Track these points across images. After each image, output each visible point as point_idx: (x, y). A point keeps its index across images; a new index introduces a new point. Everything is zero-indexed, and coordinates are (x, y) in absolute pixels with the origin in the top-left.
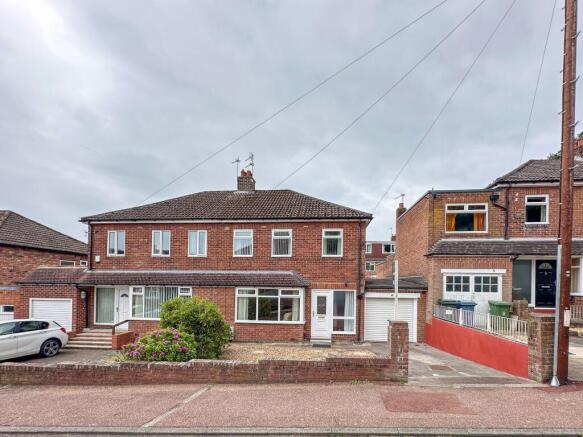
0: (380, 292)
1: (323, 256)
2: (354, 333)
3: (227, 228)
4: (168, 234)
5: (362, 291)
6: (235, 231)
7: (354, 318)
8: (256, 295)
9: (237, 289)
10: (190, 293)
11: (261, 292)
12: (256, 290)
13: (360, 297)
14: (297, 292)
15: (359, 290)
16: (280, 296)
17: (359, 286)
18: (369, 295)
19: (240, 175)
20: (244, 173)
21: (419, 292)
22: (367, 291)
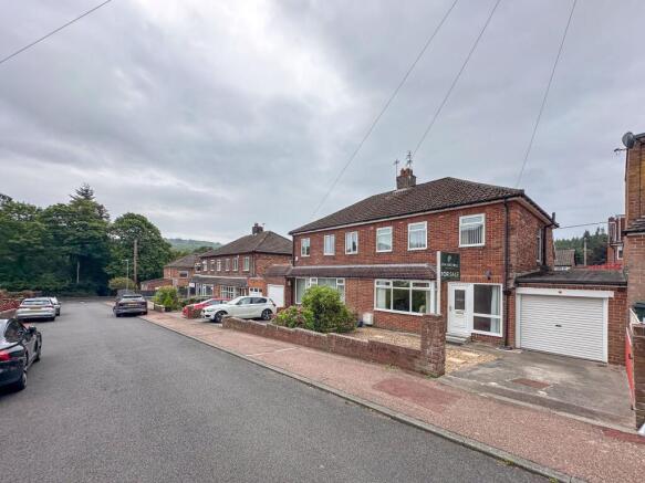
0: (540, 287)
1: (460, 246)
2: (501, 335)
3: (372, 228)
4: (333, 237)
5: (512, 286)
6: (379, 229)
7: (501, 317)
8: (391, 287)
9: (376, 280)
10: (343, 284)
11: (395, 284)
12: (391, 281)
13: (508, 293)
14: (427, 285)
15: (506, 285)
16: (411, 288)
17: (507, 279)
18: (522, 290)
19: (399, 174)
20: (403, 172)
21: (612, 290)
22: (518, 286)
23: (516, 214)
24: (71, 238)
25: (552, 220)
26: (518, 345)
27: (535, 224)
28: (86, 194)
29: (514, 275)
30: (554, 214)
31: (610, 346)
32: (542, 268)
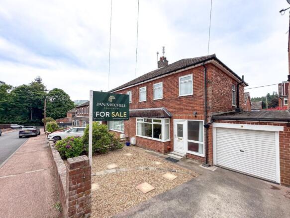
1: (180, 95)
3: (138, 88)
5: (210, 121)
6: (140, 88)
7: (203, 143)
8: (143, 122)
9: (137, 118)
11: (145, 120)
12: (143, 118)
13: (207, 127)
14: (160, 121)
15: (206, 121)
16: (153, 123)
17: (207, 117)
18: (216, 125)
19: (159, 60)
20: (161, 58)
21: (282, 125)
22: (214, 122)
23: (212, 72)
24: (28, 100)
25: (242, 80)
26: (215, 163)
27: (230, 82)
28: (39, 80)
29: (210, 114)
30: (243, 76)
31: (282, 171)
32: (236, 109)
